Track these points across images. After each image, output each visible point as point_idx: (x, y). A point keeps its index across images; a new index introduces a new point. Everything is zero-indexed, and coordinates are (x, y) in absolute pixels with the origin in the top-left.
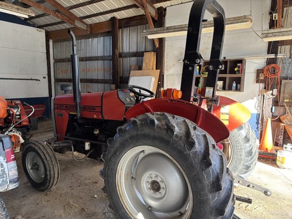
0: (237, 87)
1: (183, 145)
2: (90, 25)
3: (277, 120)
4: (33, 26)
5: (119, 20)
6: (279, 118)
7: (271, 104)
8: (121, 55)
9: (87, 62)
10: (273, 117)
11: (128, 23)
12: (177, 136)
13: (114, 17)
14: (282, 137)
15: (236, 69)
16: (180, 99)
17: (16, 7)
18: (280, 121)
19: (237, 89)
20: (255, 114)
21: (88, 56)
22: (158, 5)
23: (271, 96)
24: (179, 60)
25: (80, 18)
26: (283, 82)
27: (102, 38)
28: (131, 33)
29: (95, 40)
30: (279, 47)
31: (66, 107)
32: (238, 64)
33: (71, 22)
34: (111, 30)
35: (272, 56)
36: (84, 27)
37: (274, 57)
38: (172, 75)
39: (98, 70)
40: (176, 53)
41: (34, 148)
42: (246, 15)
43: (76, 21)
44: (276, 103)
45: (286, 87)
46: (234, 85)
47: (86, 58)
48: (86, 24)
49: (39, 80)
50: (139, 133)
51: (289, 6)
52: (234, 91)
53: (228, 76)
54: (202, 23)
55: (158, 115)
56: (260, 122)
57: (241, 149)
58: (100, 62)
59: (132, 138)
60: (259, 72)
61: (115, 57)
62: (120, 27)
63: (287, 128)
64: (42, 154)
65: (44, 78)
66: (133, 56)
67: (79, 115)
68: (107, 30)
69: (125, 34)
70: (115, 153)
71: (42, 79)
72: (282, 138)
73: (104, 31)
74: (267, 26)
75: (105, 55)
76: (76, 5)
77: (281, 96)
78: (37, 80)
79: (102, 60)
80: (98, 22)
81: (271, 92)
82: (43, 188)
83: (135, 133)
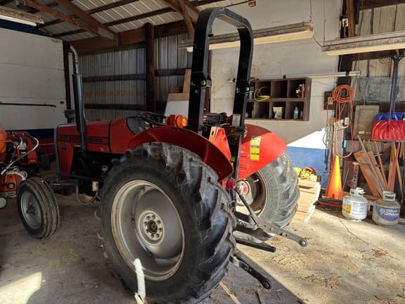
0: (299, 114)
1: (174, 178)
2: (119, 33)
3: (349, 158)
4: (47, 35)
5: (155, 27)
6: (352, 155)
7: (342, 137)
8: (157, 73)
9: (116, 82)
10: (345, 153)
11: (166, 31)
12: (169, 168)
13: (148, 23)
14: (356, 179)
15: (297, 92)
16: (184, 127)
17: (19, 12)
18: (353, 158)
19: (300, 118)
20: (323, 150)
21: (117, 74)
22: (202, 8)
23: (343, 127)
24: (229, 80)
25: (104, 24)
26: (358, 108)
27: (134, 51)
28: (169, 44)
29: (126, 53)
30: (354, 62)
31: (70, 138)
32: (300, 85)
33: (93, 30)
34: (144, 40)
35: (343, 74)
36: (110, 37)
37: (345, 75)
38: (221, 99)
39: (129, 93)
40: (226, 70)
41: (29, 187)
42: (305, 21)
43: (100, 29)
44: (348, 135)
45: (362, 114)
46: (296, 112)
47: (114, 76)
48: (114, 33)
49: (55, 106)
50: (132, 165)
51: (364, 9)
52: (296, 119)
53: (288, 100)
54: (208, 38)
55: (155, 145)
56: (329, 160)
57: (276, 190)
58: (132, 83)
59: (125, 171)
60: (327, 95)
61: (150, 75)
62: (156, 37)
63: (362, 167)
64: (37, 194)
65: (62, 103)
66: (172, 74)
67: (84, 148)
68: (140, 40)
69: (162, 46)
70: (109, 189)
71: (59, 105)
72: (356, 182)
73: (136, 41)
74: (338, 35)
75: (138, 73)
76: (98, 8)
77: (355, 126)
78: (52, 106)
79: (134, 79)
80: (129, 29)
81: (342, 121)
82: (39, 235)
83: (128, 166)
